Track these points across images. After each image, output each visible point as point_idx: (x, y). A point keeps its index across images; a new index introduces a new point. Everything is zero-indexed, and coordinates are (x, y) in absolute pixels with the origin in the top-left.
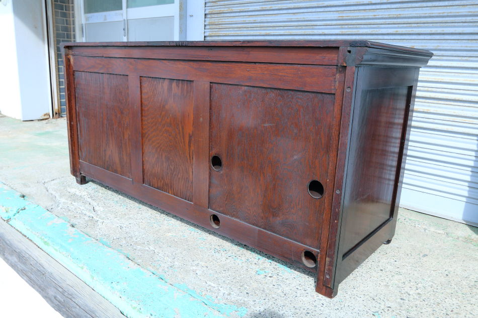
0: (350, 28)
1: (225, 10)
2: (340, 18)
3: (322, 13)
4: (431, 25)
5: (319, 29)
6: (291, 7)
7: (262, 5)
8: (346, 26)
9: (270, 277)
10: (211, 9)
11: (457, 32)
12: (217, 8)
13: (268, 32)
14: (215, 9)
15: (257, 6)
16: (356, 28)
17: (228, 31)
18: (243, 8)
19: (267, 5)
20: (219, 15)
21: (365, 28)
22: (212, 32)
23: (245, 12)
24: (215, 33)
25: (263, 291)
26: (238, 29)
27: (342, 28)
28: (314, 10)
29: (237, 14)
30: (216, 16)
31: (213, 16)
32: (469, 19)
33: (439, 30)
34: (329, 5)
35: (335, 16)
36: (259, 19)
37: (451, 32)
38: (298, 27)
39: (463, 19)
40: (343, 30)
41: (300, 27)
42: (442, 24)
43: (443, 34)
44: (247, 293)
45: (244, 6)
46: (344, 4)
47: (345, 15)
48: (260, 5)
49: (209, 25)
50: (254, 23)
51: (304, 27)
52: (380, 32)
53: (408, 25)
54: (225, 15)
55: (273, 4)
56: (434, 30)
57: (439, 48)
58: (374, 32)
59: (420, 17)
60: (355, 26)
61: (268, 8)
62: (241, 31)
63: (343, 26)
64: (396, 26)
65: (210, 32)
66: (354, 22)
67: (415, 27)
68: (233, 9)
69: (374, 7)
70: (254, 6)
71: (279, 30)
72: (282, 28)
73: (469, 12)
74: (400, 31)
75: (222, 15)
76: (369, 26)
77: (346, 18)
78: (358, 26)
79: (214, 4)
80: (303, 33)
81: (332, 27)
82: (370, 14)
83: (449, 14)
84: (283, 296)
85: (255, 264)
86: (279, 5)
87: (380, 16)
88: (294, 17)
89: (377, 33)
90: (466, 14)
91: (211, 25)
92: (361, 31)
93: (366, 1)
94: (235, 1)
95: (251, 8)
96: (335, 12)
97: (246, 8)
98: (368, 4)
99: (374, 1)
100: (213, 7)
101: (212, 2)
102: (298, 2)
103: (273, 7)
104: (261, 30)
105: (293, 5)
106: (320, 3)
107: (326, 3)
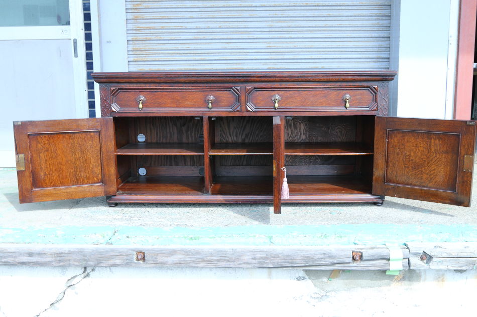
0: (277, 55)
1: (153, 38)
2: (268, 47)
3: (252, 43)
4: (333, 53)
5: (252, 55)
6: (223, 38)
7: (194, 35)
8: (274, 53)
10: (135, 36)
12: (143, 36)
13: (203, 58)
14: (140, 36)
15: (189, 35)
17: (158, 57)
18: (174, 37)
19: (200, 35)
20: (144, 42)
21: (288, 55)
22: (138, 57)
23: (176, 40)
24: (140, 58)
26: (170, 55)
27: (271, 55)
28: (244, 41)
29: (167, 42)
30: (141, 42)
31: (137, 42)
32: (354, 50)
33: (338, 56)
34: (258, 37)
35: (264, 45)
36: (192, 47)
38: (233, 54)
39: (351, 50)
40: (272, 56)
41: (235, 54)
42: (339, 53)
43: (340, 59)
45: (175, 35)
46: (271, 37)
47: (272, 45)
48: (192, 35)
49: (131, 51)
50: (187, 50)
51: (238, 54)
52: (299, 58)
53: (319, 53)
54: (151, 42)
55: (206, 35)
56: (335, 56)
57: (339, 67)
58: (295, 58)
59: (325, 48)
60: (281, 53)
62: (173, 56)
63: (272, 53)
64: (311, 53)
65: (135, 57)
66: (279, 50)
67: (323, 54)
68: (161, 37)
69: (292, 40)
70: (186, 35)
71: (214, 56)
72: (217, 54)
73: (354, 45)
74: (314, 56)
75: (148, 42)
76: (292, 53)
77: (273, 47)
78: (283, 53)
79: (137, 32)
80: (238, 58)
81: (262, 53)
82: (291, 45)
83: (343, 47)
86: (213, 36)
87: (298, 47)
88: (228, 46)
89: (297, 58)
91: (136, 51)
92: (286, 57)
93: (287, 36)
94: (164, 30)
95: (183, 37)
96: (264, 43)
97: (177, 37)
98: (288, 38)
99: (293, 36)
100: (137, 35)
101: (135, 30)
102: (231, 34)
103: (207, 37)
104: (195, 56)
105: (225, 37)
106: (251, 36)
107: (255, 36)
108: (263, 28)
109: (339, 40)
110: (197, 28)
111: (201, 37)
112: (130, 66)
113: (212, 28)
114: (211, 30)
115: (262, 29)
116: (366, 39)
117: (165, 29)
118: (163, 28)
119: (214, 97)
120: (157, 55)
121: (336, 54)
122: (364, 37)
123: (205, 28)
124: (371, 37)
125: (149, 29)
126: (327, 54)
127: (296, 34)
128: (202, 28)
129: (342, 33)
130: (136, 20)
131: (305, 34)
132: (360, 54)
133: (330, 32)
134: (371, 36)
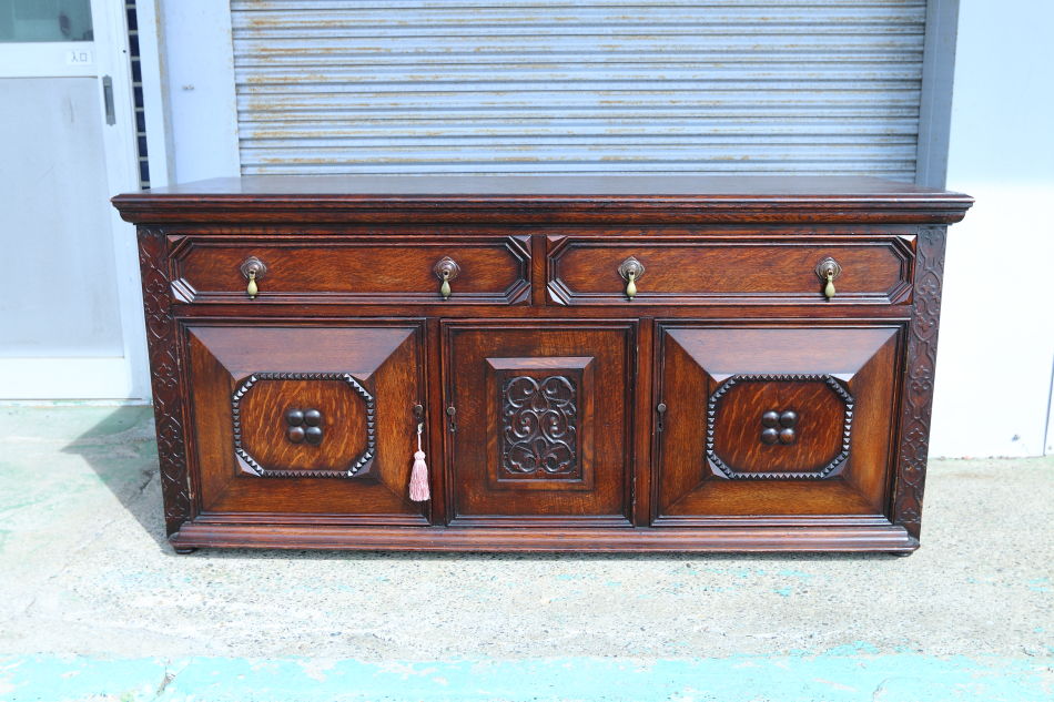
0: (627, 124)
1: (302, 77)
2: (604, 105)
3: (562, 93)
4: (772, 120)
5: (560, 125)
6: (486, 78)
7: (412, 71)
8: (620, 121)
10: (255, 73)
11: (812, 132)
12: (276, 73)
13: (433, 130)
14: (268, 73)
15: (397, 71)
16: (639, 124)
17: (317, 127)
18: (358, 76)
19: (425, 71)
20: (279, 89)
21: (656, 124)
22: (264, 128)
23: (363, 83)
24: (271, 131)
26: (348, 123)
27: (610, 124)
28: (541, 86)
29: (339, 88)
30: (270, 90)
31: (262, 90)
32: (826, 112)
33: (786, 129)
34: (577, 78)
35: (594, 99)
36: (405, 101)
37: (803, 132)
38: (511, 122)
39: (820, 112)
40: (612, 128)
41: (516, 121)
42: (788, 120)
43: (792, 135)
45: (360, 71)
46: (611, 78)
47: (611, 98)
48: (404, 71)
49: (248, 112)
50: (392, 110)
51: (524, 121)
52: (685, 132)
53: (734, 120)
54: (298, 89)
55: (440, 71)
56: (776, 129)
57: (788, 158)
58: (673, 132)
59: (753, 107)
60: (636, 120)
61: (430, 79)
62: (356, 127)
63: (613, 120)
64: (715, 121)
65: (257, 128)
66: (632, 112)
67: (746, 124)
68: (325, 75)
69: (666, 86)
70: (389, 71)
71: (462, 125)
72: (471, 122)
73: (827, 101)
74: (722, 129)
75: (290, 89)
76: (666, 121)
77: (617, 104)
78: (642, 120)
79: (263, 62)
80: (524, 133)
81: (588, 121)
82: (665, 99)
83: (799, 104)
86: (461, 74)
87: (682, 104)
88: (499, 100)
89: (680, 132)
90: (824, 104)
91: (259, 112)
92: (649, 130)
93: (653, 75)
94: (330, 59)
95: (380, 77)
96: (592, 93)
97: (367, 77)
98: (657, 81)
99: (668, 75)
100: (261, 70)
101: (256, 57)
102: (506, 70)
103: (444, 76)
104: (414, 126)
105: (493, 75)
106: (558, 75)
107: (571, 75)
108: (591, 53)
109: (789, 85)
110: (418, 54)
111: (429, 76)
112: (243, 151)
113: (457, 54)
114: (454, 58)
115: (587, 57)
116: (859, 85)
117: (335, 55)
118: (328, 52)
119: (457, 262)
120: (314, 124)
121: (779, 124)
122: (854, 80)
123: (437, 54)
124: (873, 80)
125: (293, 53)
126: (756, 124)
127: (677, 69)
128: (430, 54)
129: (798, 69)
130: (258, 29)
131: (699, 69)
132: (843, 124)
133: (765, 65)
134: (871, 77)
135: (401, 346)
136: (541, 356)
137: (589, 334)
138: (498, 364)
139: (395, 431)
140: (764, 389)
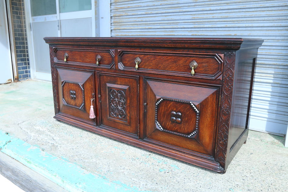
0: (199, 24)
1: (124, 14)
2: (193, 18)
3: (182, 15)
4: (246, 22)
5: (181, 25)
6: (163, 12)
7: (146, 11)
8: (197, 23)
9: (168, 173)
10: (115, 14)
11: (260, 26)
12: (118, 13)
13: (150, 27)
14: (117, 13)
15: (143, 11)
16: (203, 24)
17: (125, 27)
18: (134, 13)
19: (149, 11)
20: (120, 17)
21: (208, 24)
22: (116, 27)
23: (136, 15)
24: (117, 28)
25: (165, 181)
26: (132, 25)
27: (195, 24)
28: (177, 14)
29: (131, 17)
30: (118, 17)
31: (116, 18)
32: (266, 18)
33: (250, 25)
34: (186, 11)
35: (190, 17)
36: (144, 19)
37: (257, 26)
38: (168, 24)
39: (263, 18)
40: (195, 25)
41: (170, 24)
42: (251, 22)
43: (253, 27)
44: (156, 183)
45: (135, 12)
46: (195, 10)
47: (196, 16)
48: (144, 11)
49: (113, 23)
50: (141, 22)
51: (171, 24)
52: (217, 26)
53: (232, 22)
54: (123, 17)
55: (152, 11)
56: (247, 25)
57: (251, 35)
58: (213, 26)
59: (239, 18)
60: (202, 23)
61: (150, 13)
62: (134, 26)
63: (195, 23)
64: (226, 22)
65: (114, 27)
66: (201, 20)
67: (236, 23)
68: (128, 13)
69: (212, 12)
70: (141, 12)
71: (157, 25)
72: (158, 24)
73: (266, 15)
74: (228, 25)
75: (122, 17)
76: (210, 23)
77: (197, 18)
78: (204, 23)
79: (116, 11)
80: (171, 27)
81: (188, 23)
82: (211, 16)
83: (255, 16)
84: (178, 183)
85: (158, 165)
86: (157, 11)
87: (216, 17)
88: (166, 18)
89: (215, 27)
90: (265, 15)
91: (115, 23)
92: (206, 26)
93: (208, 8)
94: (129, 9)
95: (139, 13)
96: (190, 15)
97: (136, 13)
98: (209, 10)
99: (212, 8)
100: (115, 13)
101: (115, 10)
102: (168, 10)
103: (153, 12)
104: (146, 26)
105: (164, 11)
106: (181, 10)
107: (184, 10)
108: (190, 3)
109: (253, 10)
110: (147, 6)
111: (149, 12)
112: (112, 33)
113: (156, 6)
114: (156, 7)
115: (189, 4)
116: (280, 8)
117: (130, 8)
118: (128, 8)
119: (101, 56)
120: (125, 26)
121: (248, 23)
122: (278, 6)
123: (152, 6)
125: (122, 8)
126: (240, 23)
127: (215, 6)
128: (150, 6)
129: (256, 4)
130: (116, 3)
131: (222, 6)
132: (272, 23)
133: (244, 3)
134: (285, 5)
135: (90, 77)
136: (118, 84)
137: (128, 79)
138: (109, 85)
139: (89, 100)
140: (171, 104)
